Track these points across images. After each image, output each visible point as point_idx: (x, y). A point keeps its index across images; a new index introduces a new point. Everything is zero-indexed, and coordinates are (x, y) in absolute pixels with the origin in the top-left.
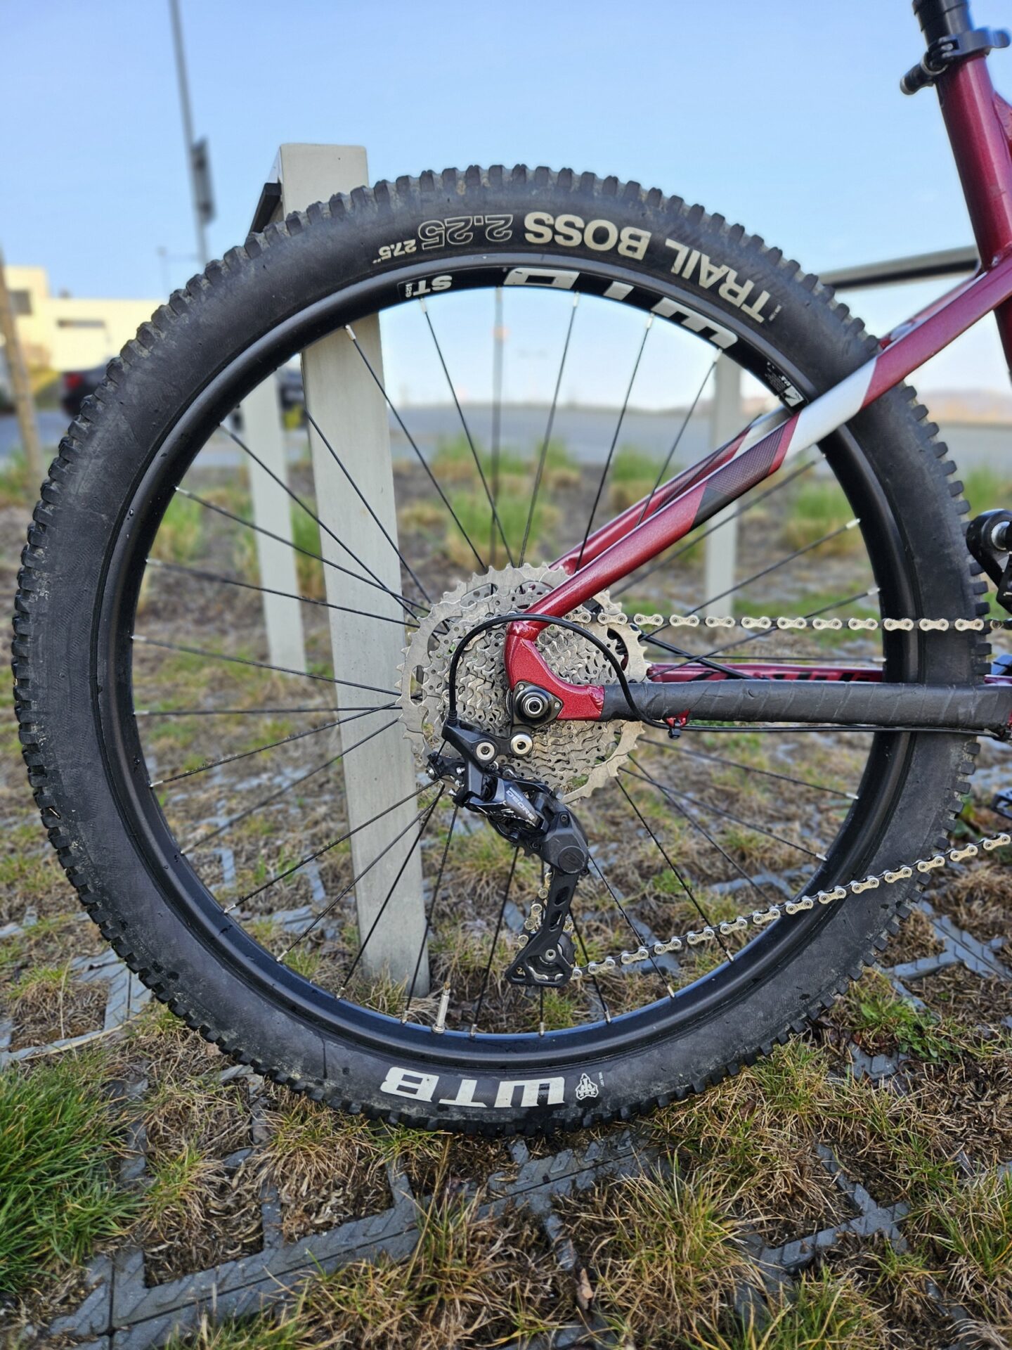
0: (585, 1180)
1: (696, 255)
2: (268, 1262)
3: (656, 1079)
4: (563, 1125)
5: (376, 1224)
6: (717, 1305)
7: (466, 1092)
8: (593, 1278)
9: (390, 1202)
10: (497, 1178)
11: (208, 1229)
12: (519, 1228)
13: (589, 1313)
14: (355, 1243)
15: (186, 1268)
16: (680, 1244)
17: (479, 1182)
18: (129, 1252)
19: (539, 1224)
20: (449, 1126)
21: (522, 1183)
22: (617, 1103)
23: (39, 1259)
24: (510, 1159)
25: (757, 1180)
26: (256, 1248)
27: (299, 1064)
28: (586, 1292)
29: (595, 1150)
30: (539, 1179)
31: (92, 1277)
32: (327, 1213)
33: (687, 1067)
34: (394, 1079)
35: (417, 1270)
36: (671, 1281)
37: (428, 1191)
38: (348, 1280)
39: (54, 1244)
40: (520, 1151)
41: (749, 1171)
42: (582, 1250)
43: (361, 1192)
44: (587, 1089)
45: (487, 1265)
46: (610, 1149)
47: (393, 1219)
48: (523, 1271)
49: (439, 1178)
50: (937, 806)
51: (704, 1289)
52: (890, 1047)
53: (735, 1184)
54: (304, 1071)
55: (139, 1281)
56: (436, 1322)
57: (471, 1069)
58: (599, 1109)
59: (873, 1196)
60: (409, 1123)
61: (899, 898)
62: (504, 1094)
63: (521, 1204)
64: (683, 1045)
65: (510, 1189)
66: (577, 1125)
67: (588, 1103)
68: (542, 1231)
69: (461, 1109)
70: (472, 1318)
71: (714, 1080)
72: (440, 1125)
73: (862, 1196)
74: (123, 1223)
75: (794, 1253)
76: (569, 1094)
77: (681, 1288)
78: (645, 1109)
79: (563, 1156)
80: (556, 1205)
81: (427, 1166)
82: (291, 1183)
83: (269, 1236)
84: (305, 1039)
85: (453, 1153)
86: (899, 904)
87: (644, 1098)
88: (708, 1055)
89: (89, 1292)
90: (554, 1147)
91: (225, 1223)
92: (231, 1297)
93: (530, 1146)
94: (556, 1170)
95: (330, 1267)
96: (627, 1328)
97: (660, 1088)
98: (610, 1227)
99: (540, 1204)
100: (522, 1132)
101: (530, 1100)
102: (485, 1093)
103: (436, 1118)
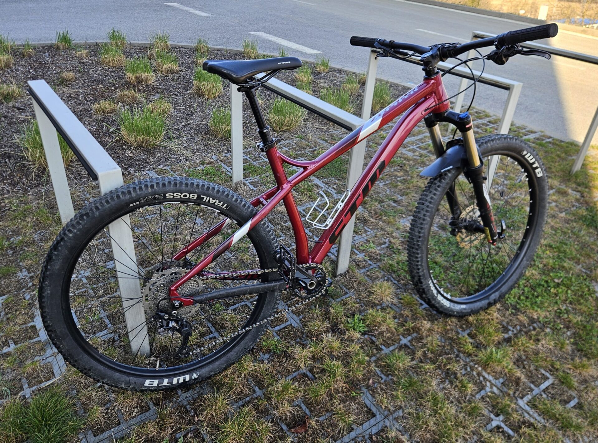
0: (196, 396)
1: (208, 198)
2: (123, 426)
3: (211, 371)
4: (190, 385)
5: (147, 414)
6: (224, 417)
7: (166, 382)
8: (198, 416)
9: (149, 409)
10: (175, 399)
11: (106, 422)
12: (181, 409)
13: (197, 423)
14: (143, 419)
15: (103, 431)
16: (216, 406)
17: (170, 401)
18: (88, 431)
19: (185, 408)
20: (162, 390)
21: (181, 399)
22: (202, 378)
23: (66, 436)
24: (177, 394)
25: (234, 389)
26: (119, 424)
27: (123, 384)
28: (196, 419)
29: (198, 389)
30: (185, 397)
31: (80, 437)
32: (134, 414)
33: (218, 368)
34: (147, 383)
35: (159, 422)
36: (214, 414)
37: (159, 405)
38: (143, 426)
39: (68, 432)
40: (180, 392)
41: (232, 388)
42: (195, 411)
43: (142, 408)
44: (195, 376)
45: (174, 418)
46: (201, 388)
47: (151, 412)
48: (183, 418)
49: (161, 402)
51: (221, 414)
52: (269, 351)
53: (229, 391)
54: (125, 385)
55: (92, 436)
56: (164, 431)
57: (166, 377)
58: (198, 380)
59: (259, 388)
60: (152, 391)
62: (175, 381)
63: (181, 404)
64: (217, 363)
65: (178, 401)
66: (193, 384)
67: (196, 379)
68: (186, 409)
69: (165, 386)
70: (172, 429)
71: (225, 369)
72: (159, 390)
73: (257, 389)
74: (84, 425)
75: (241, 403)
76: (191, 378)
77: (216, 415)
78: (210, 378)
79: (190, 391)
80: (189, 403)
81: (157, 400)
82: (124, 408)
83: (121, 421)
84: (125, 378)
85: (163, 395)
87: (209, 376)
88: (223, 364)
89: (81, 440)
90: (188, 390)
91: (109, 420)
92: (117, 435)
93: (182, 390)
94: (188, 395)
95: (139, 424)
96: (205, 424)
97: (212, 373)
98: (201, 405)
99: (185, 403)
100: (180, 388)
101: (181, 381)
102: (170, 381)
103: (158, 389)
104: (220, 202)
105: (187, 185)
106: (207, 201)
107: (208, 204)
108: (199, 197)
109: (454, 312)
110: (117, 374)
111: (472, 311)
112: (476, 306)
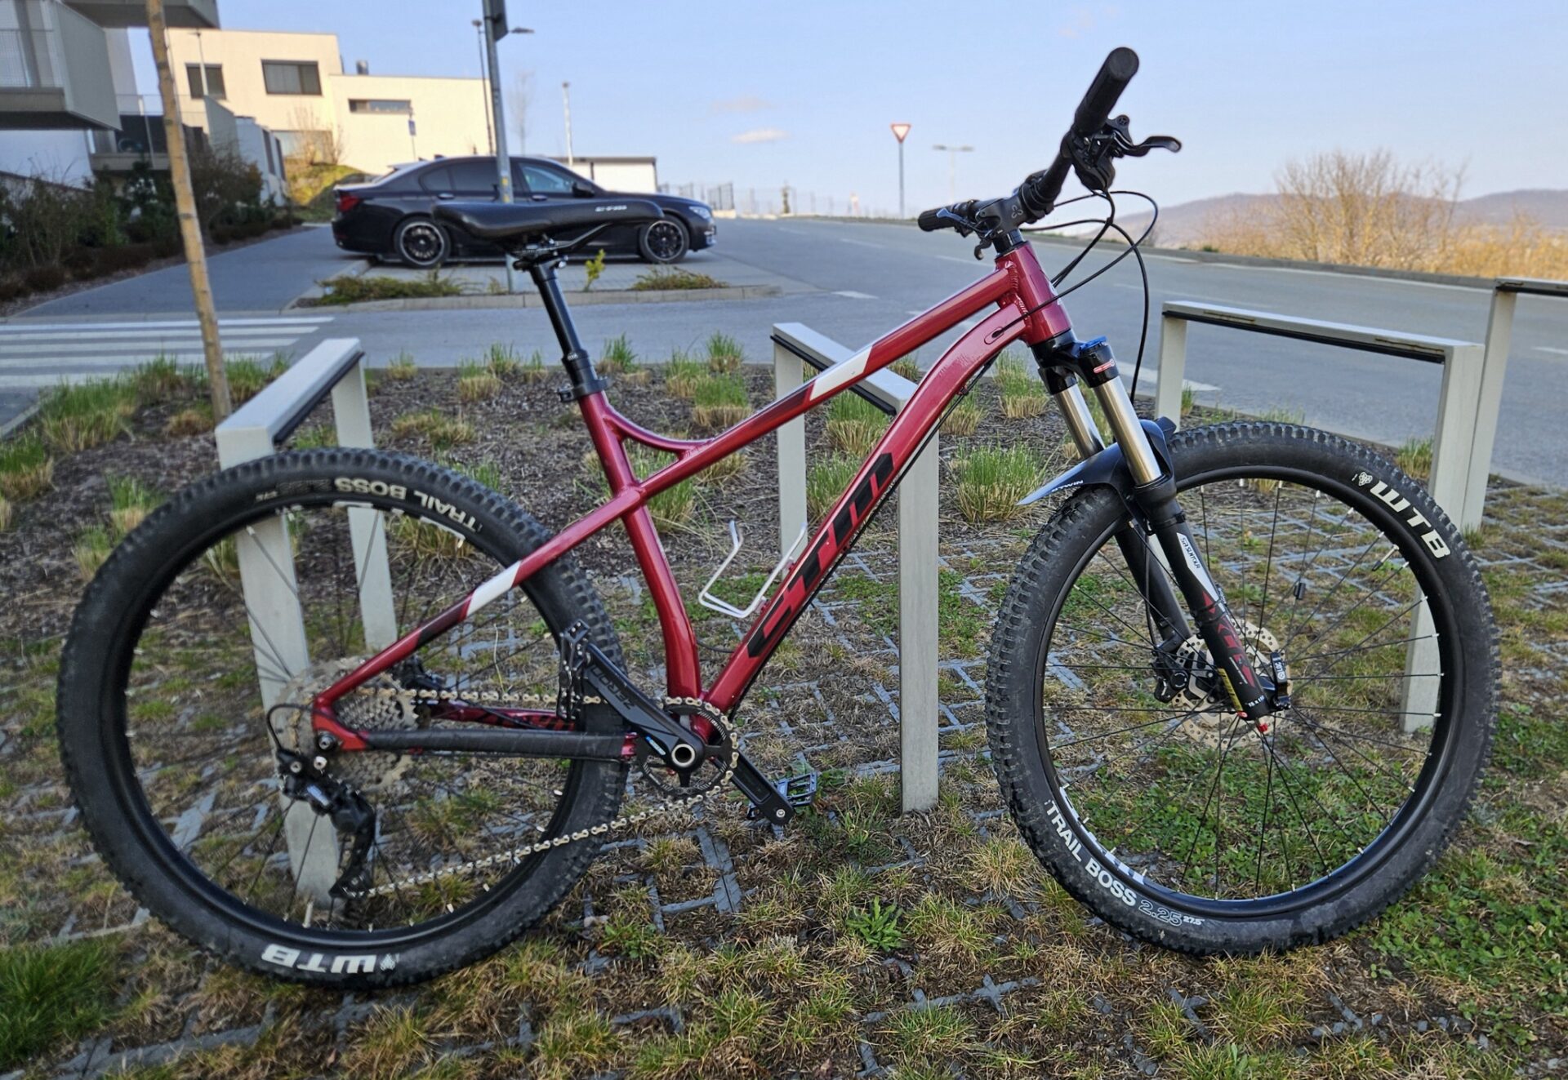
1: (432, 499)
3: (431, 960)
4: (373, 986)
5: (246, 1031)
7: (315, 963)
8: (338, 1055)
9: (259, 1022)
11: (152, 1029)
15: (134, 1046)
18: (105, 1038)
20: (300, 982)
22: (406, 973)
24: (342, 1004)
26: (176, 1039)
27: (214, 941)
28: (331, 1060)
29: (391, 1000)
30: (350, 1013)
31: (82, 1047)
32: (219, 1025)
33: (450, 955)
34: (271, 953)
40: (348, 999)
41: (459, 1010)
43: (245, 1016)
44: (388, 962)
46: (401, 999)
47: (257, 1029)
50: (594, 801)
52: (615, 952)
54: (217, 945)
55: (107, 1051)
57: (320, 949)
58: (395, 977)
59: (533, 1028)
60: (280, 980)
61: (574, 854)
62: (338, 964)
66: (382, 986)
67: (388, 972)
68: (333, 1036)
69: (311, 972)
71: (468, 963)
72: (297, 982)
73: (525, 1027)
76: (377, 967)
77: (384, 1061)
78: (427, 977)
79: (371, 1003)
83: (184, 1034)
84: (218, 926)
86: (575, 859)
87: (423, 971)
89: (79, 1054)
90: (369, 998)
91: (162, 1027)
93: (355, 997)
97: (431, 965)
100: (349, 990)
101: (353, 969)
102: (326, 962)
103: (294, 977)
104: (458, 511)
105: (384, 463)
106: (430, 505)
107: (433, 513)
108: (409, 494)
109: (1156, 930)
110: (204, 912)
111: (1227, 942)
112: (1244, 932)
